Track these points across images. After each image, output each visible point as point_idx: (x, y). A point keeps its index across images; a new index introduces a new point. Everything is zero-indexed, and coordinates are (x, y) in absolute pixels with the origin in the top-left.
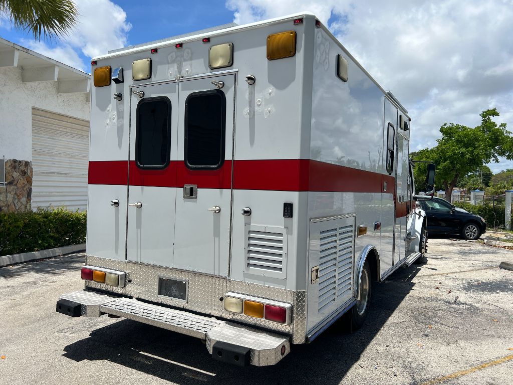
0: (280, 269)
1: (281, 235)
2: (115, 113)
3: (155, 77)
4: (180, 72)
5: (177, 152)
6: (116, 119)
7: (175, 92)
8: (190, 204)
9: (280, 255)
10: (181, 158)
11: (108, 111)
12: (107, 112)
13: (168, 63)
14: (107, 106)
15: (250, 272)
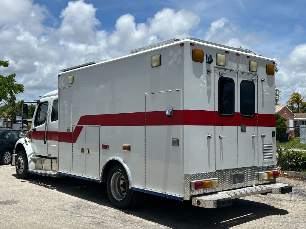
0: (272, 158)
1: (272, 144)
2: (206, 81)
3: (227, 66)
4: (238, 68)
5: (237, 109)
6: (206, 85)
7: (236, 77)
8: (243, 134)
9: (272, 152)
10: (239, 111)
11: (201, 78)
12: (201, 80)
13: (233, 62)
14: (201, 76)
15: (265, 161)
